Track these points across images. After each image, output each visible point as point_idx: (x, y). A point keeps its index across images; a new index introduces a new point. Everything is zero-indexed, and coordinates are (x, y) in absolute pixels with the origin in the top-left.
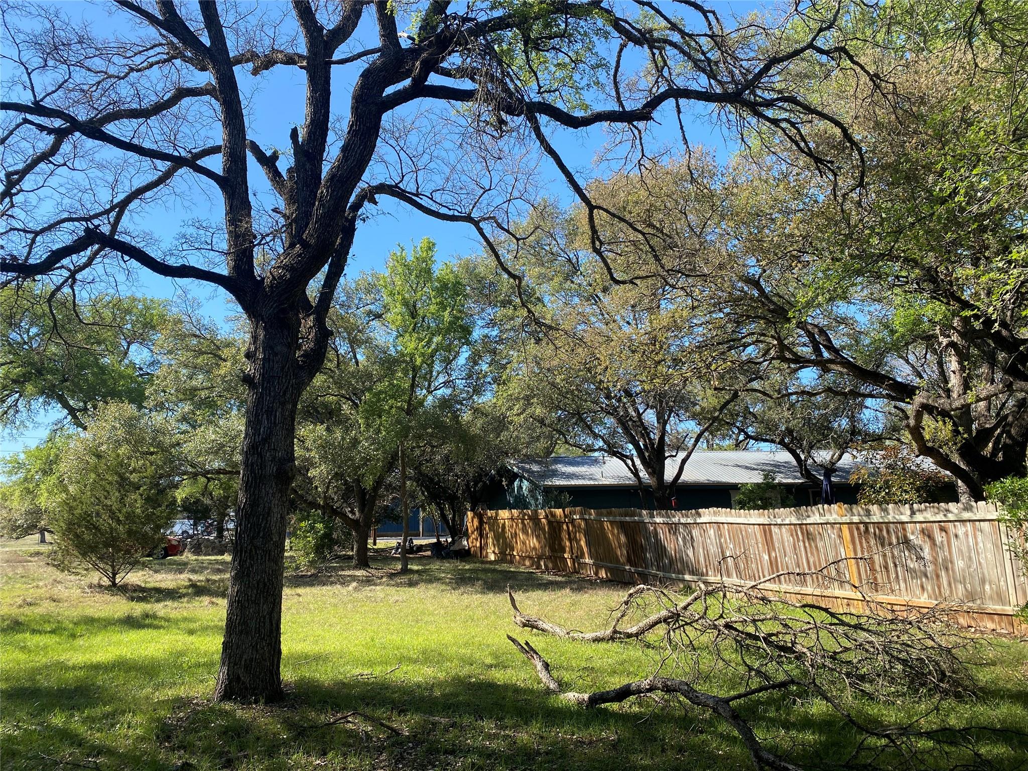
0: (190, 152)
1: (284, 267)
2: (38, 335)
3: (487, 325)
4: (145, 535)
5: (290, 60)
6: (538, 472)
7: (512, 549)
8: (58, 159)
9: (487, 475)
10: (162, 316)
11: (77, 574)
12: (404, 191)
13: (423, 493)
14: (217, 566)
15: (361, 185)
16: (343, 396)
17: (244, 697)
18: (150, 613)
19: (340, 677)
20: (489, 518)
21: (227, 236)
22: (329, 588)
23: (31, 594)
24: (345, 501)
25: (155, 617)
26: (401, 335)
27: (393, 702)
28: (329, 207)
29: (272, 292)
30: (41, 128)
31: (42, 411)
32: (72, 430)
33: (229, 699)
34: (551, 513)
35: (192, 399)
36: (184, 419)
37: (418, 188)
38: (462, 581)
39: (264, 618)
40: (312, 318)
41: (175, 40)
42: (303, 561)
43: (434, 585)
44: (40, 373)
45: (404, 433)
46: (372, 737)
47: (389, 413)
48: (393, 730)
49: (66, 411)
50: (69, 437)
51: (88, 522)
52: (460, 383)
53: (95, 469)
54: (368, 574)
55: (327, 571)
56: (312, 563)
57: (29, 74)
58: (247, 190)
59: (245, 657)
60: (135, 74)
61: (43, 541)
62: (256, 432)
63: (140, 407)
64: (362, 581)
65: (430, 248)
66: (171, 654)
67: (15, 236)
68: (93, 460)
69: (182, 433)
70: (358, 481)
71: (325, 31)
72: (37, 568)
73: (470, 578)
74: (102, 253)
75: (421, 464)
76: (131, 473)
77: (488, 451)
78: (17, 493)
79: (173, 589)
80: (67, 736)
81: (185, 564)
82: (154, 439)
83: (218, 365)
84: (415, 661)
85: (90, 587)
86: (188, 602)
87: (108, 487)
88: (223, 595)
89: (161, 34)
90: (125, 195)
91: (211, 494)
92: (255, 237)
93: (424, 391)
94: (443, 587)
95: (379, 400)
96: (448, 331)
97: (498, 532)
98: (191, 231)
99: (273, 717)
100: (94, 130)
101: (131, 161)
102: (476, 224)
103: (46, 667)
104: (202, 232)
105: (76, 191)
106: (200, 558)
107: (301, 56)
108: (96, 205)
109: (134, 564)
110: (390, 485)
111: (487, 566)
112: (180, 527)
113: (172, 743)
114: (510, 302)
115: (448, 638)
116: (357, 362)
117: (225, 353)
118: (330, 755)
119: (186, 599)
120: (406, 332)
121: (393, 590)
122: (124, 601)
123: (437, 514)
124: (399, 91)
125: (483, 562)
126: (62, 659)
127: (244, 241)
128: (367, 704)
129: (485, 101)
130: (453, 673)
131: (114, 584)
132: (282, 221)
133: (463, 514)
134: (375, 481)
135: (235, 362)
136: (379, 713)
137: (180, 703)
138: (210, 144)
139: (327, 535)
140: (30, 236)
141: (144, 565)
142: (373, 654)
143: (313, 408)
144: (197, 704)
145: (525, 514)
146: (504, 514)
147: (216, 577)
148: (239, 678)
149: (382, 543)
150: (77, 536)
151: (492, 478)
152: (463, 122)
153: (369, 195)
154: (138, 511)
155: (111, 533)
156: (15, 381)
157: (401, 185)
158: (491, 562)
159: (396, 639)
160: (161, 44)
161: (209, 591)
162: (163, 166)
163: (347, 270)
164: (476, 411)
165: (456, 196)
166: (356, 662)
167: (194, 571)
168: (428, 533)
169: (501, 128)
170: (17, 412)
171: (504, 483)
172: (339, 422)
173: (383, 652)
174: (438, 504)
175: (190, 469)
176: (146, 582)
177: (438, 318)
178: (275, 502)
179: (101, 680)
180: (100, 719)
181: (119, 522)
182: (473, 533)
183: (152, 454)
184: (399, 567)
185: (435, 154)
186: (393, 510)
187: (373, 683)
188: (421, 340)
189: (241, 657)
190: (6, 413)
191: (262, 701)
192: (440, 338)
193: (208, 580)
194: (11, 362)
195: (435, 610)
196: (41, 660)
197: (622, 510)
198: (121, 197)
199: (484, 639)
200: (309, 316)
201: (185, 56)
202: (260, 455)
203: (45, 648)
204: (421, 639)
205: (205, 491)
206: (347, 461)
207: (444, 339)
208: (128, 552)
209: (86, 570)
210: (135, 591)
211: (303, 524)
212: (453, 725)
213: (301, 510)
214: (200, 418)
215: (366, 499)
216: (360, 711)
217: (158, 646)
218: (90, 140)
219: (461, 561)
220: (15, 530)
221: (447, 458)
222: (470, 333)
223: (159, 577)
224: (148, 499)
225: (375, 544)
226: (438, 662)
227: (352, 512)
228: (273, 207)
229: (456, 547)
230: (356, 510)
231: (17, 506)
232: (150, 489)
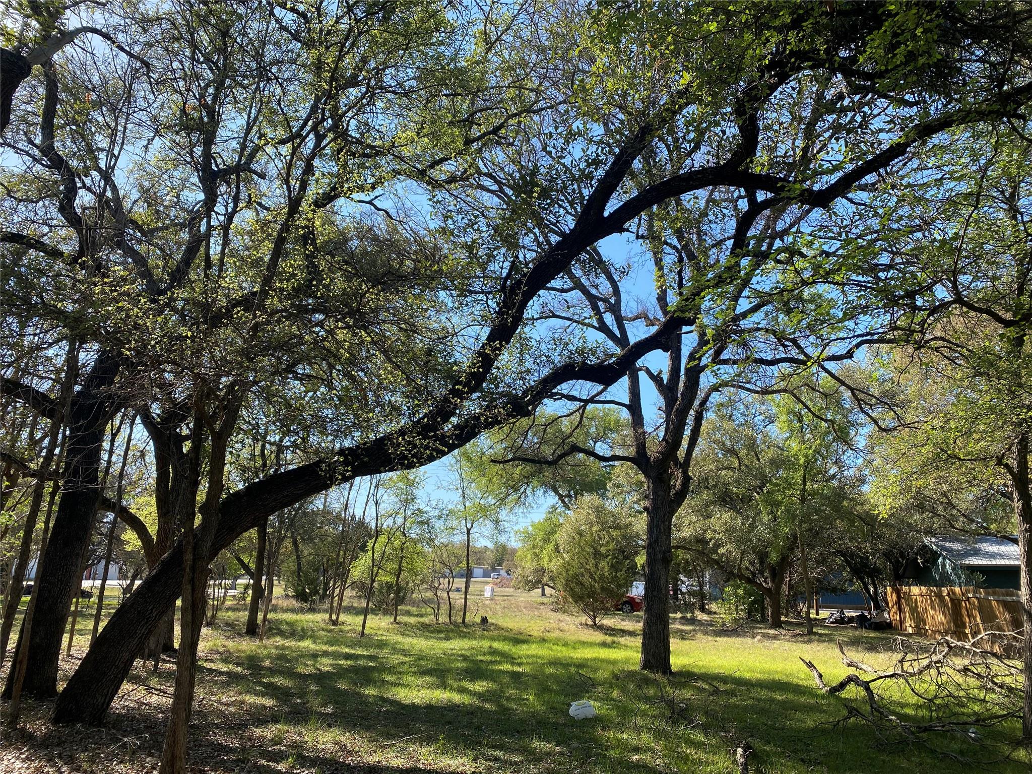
6: (958, 550)
7: (925, 624)
11: (573, 615)
13: (846, 568)
18: (616, 641)
20: (904, 594)
22: (742, 639)
23: (547, 626)
25: (619, 643)
29: (654, 465)
31: (543, 497)
32: (562, 511)
33: (645, 670)
34: (952, 590)
38: (852, 643)
40: (680, 471)
42: (728, 619)
49: (557, 497)
51: (577, 580)
53: (579, 543)
61: (543, 594)
68: (577, 537)
72: (546, 612)
73: (861, 642)
78: (529, 557)
85: (581, 624)
87: (587, 556)
94: (832, 645)
97: (912, 607)
109: (607, 612)
122: (601, 634)
131: (595, 624)
137: (624, 671)
141: (616, 616)
144: (630, 671)
145: (931, 591)
146: (915, 590)
148: (649, 661)
150: (572, 589)
154: (607, 574)
155: (591, 588)
168: (855, 606)
170: (527, 497)
171: (919, 561)
178: (663, 573)
181: (595, 581)
182: (893, 607)
184: (803, 630)
189: (650, 651)
191: (660, 672)
197: (1003, 590)
200: (679, 469)
203: (561, 650)
208: (602, 602)
209: (578, 613)
210: (608, 630)
211: (726, 589)
215: (777, 571)
220: (526, 584)
223: (624, 623)
224: (612, 566)
227: (765, 581)
229: (878, 620)
230: (769, 580)
231: (528, 566)
232: (613, 559)
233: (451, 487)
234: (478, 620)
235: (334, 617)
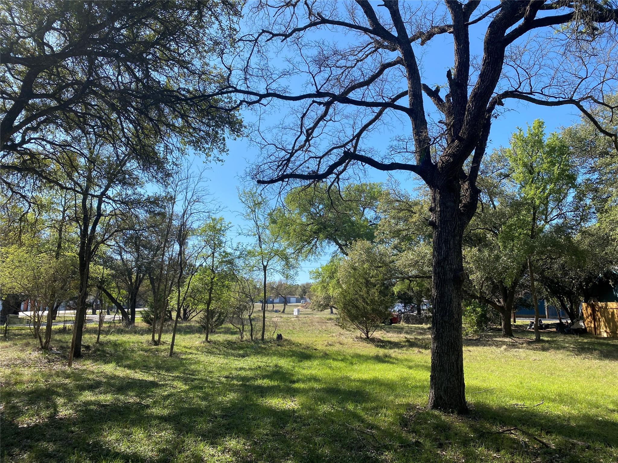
0: (390, 98)
1: (449, 155)
2: (323, 209)
3: (589, 172)
4: (381, 311)
5: (442, 30)
8: (328, 118)
9: (596, 277)
10: (379, 192)
11: (350, 331)
12: (522, 93)
13: (547, 290)
14: (419, 331)
15: (494, 95)
16: (487, 229)
17: (445, 409)
18: (388, 355)
19: (503, 404)
20: (600, 308)
21: (414, 143)
22: (488, 348)
23: (331, 340)
24: (494, 295)
25: (390, 357)
26: (523, 187)
27: (541, 425)
28: (474, 114)
29: (443, 171)
30: (320, 103)
31: (327, 247)
32: (341, 256)
33: (437, 409)
35: (398, 236)
36: (395, 247)
37: (531, 89)
38: (582, 350)
39: (453, 363)
40: (467, 183)
41: (378, 38)
42: (470, 330)
43: (561, 351)
44: (325, 228)
45: (530, 250)
46: (529, 446)
47: (518, 238)
48: (543, 443)
49: (338, 246)
50: (340, 259)
51: (353, 303)
52: (570, 215)
53: (354, 277)
54: (513, 341)
55: (486, 337)
56: (476, 332)
57: (314, 77)
58: (424, 113)
59: (444, 385)
60: (360, 63)
61: (332, 312)
62: (439, 254)
63: (372, 242)
64: (509, 345)
65: (540, 126)
66: (401, 378)
67: (311, 161)
68: (352, 271)
69: (394, 255)
70: (501, 282)
71: (463, 6)
72: (331, 326)
73: (588, 348)
74: (351, 162)
75: (544, 271)
76: (371, 278)
77: (596, 261)
78: (320, 288)
79: (398, 343)
80: (355, 416)
81: (402, 329)
82: (381, 259)
83: (411, 216)
84: (554, 401)
85: (357, 338)
86: (406, 350)
87: (361, 285)
88: (426, 348)
89: (371, 37)
90: (359, 129)
91: (412, 289)
92: (430, 140)
93: (543, 222)
94: (568, 353)
95: (511, 230)
96: (558, 179)
97: (608, 318)
98: (395, 143)
99: (463, 423)
100: (344, 99)
101: (361, 110)
102: (577, 103)
103: (342, 378)
104: (401, 143)
105: (336, 133)
106: (410, 325)
107: (449, 26)
108: (346, 138)
109: (377, 327)
110: (523, 284)
111: (602, 341)
112: (398, 307)
113: (408, 429)
114: (607, 153)
115: (577, 388)
116: (495, 207)
117: (415, 209)
118: (502, 452)
119: (405, 349)
120: (527, 184)
121: (531, 352)
122: (374, 347)
123: (558, 304)
124: (516, 29)
125: (597, 338)
126: (348, 375)
127: (424, 143)
128: (524, 424)
129: (581, 18)
130: (584, 411)
131: (368, 337)
132: (445, 127)
133: (578, 305)
134: (512, 282)
135: (421, 213)
136: (532, 431)
137: (410, 407)
138: (401, 91)
139: (483, 316)
140: (318, 160)
141: (382, 328)
142: (522, 392)
143: (469, 237)
144: (419, 409)
146: (612, 305)
147: (420, 337)
148: (441, 398)
149: (520, 322)
150: (348, 310)
151: (600, 280)
152: (563, 37)
153: (499, 101)
154: (376, 298)
155: (364, 310)
156: (315, 233)
157: (519, 90)
158: (604, 338)
159: (537, 384)
160: (371, 43)
161: (417, 345)
162: (377, 109)
163: (487, 150)
164: (583, 233)
165: (560, 88)
166: (512, 397)
167: (407, 333)
168: (552, 316)
169: (593, 33)
170: (317, 247)
171: (610, 283)
172: (486, 246)
173: (530, 392)
174: (559, 298)
175: (400, 276)
176: (383, 337)
177: (549, 171)
178: (454, 295)
179: (368, 389)
180: (371, 410)
181: (367, 303)
182: (587, 317)
183: (380, 267)
184: (534, 337)
185: (543, 64)
186: (525, 300)
187: (525, 411)
188: (538, 188)
189: (441, 386)
190: (312, 248)
191: (456, 412)
192: (552, 185)
193: (416, 339)
194: (313, 223)
195: (564, 368)
196: (339, 374)
198: (357, 131)
199: (605, 391)
200: (465, 182)
201: (384, 46)
202: (443, 267)
203: (340, 368)
204: (556, 386)
205: (409, 288)
206: (493, 269)
207: (555, 185)
208: (373, 320)
209: (354, 329)
210: (378, 342)
211: (468, 308)
212: (588, 447)
213: (465, 300)
214: (404, 246)
215: (508, 294)
216: (519, 427)
217: (394, 373)
218: (342, 104)
219: (580, 336)
220: (319, 307)
221: (563, 267)
222: (575, 179)
223: (390, 335)
224: (380, 292)
225: (515, 322)
226: (571, 403)
227: (499, 301)
228: (439, 120)
229: (575, 327)
230: (501, 300)
231: (320, 295)
232: (381, 286)
233: (250, 233)
234: (275, 336)
235: (156, 337)
